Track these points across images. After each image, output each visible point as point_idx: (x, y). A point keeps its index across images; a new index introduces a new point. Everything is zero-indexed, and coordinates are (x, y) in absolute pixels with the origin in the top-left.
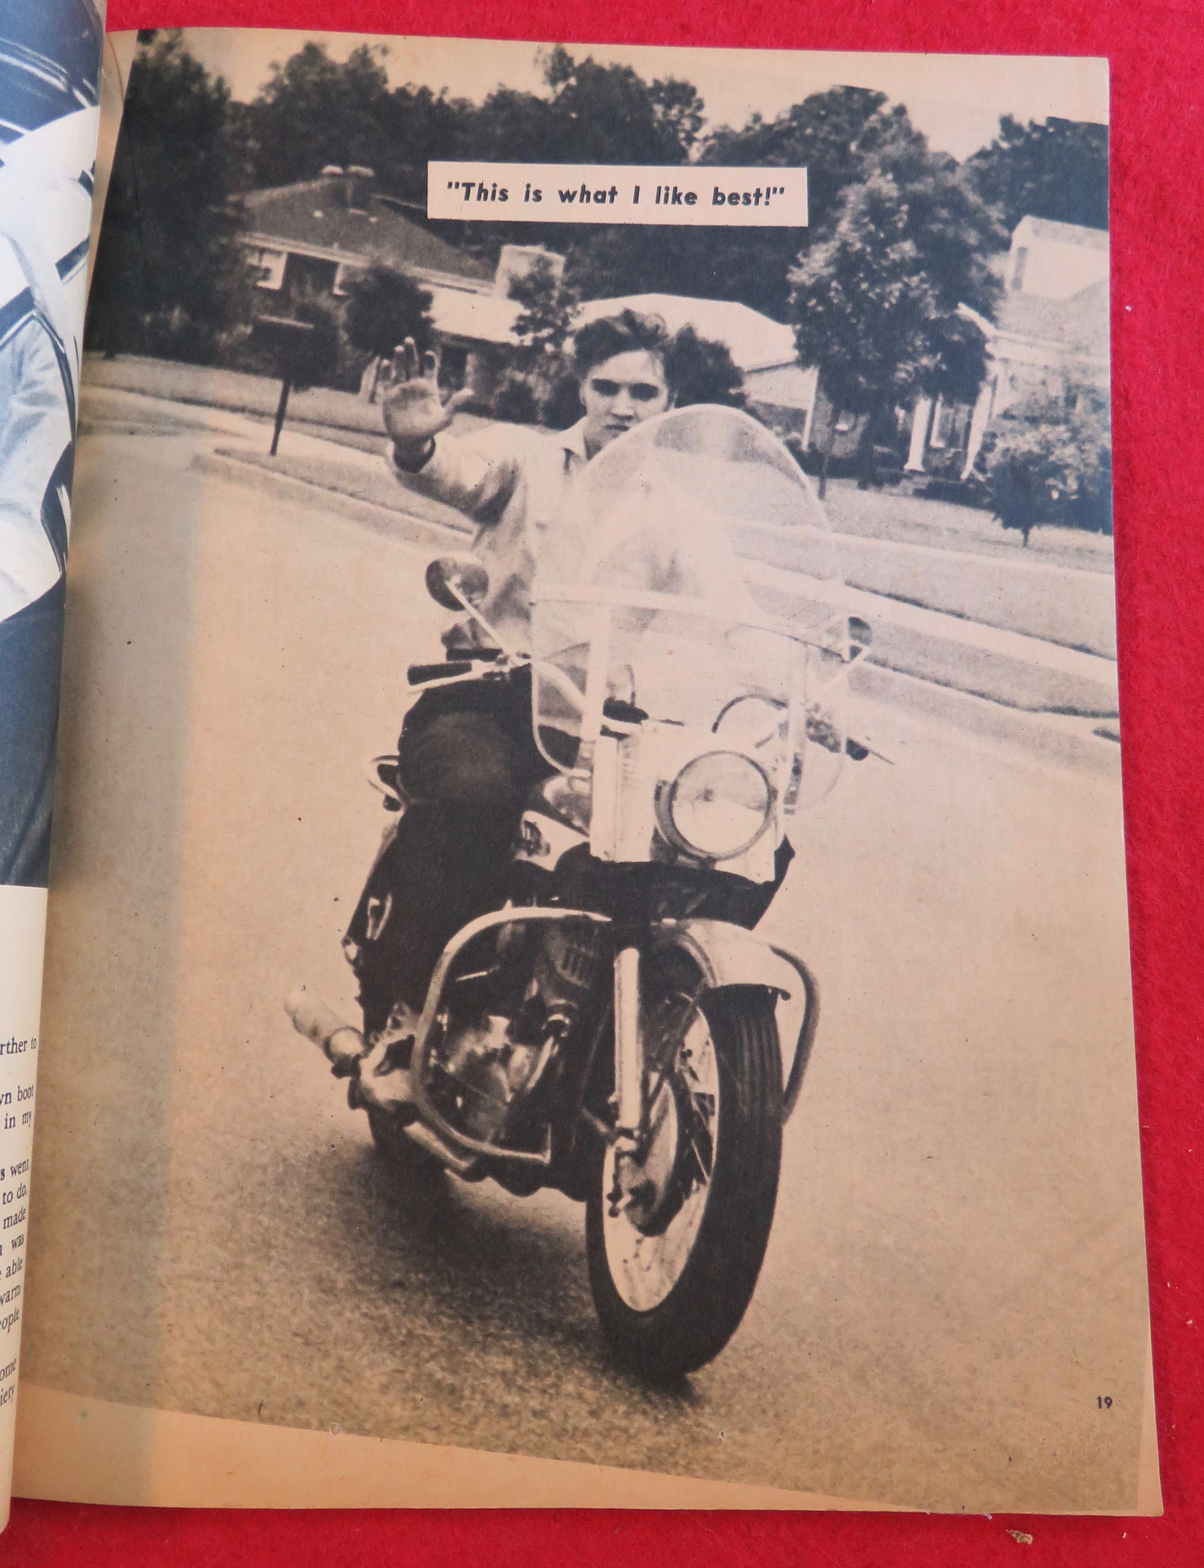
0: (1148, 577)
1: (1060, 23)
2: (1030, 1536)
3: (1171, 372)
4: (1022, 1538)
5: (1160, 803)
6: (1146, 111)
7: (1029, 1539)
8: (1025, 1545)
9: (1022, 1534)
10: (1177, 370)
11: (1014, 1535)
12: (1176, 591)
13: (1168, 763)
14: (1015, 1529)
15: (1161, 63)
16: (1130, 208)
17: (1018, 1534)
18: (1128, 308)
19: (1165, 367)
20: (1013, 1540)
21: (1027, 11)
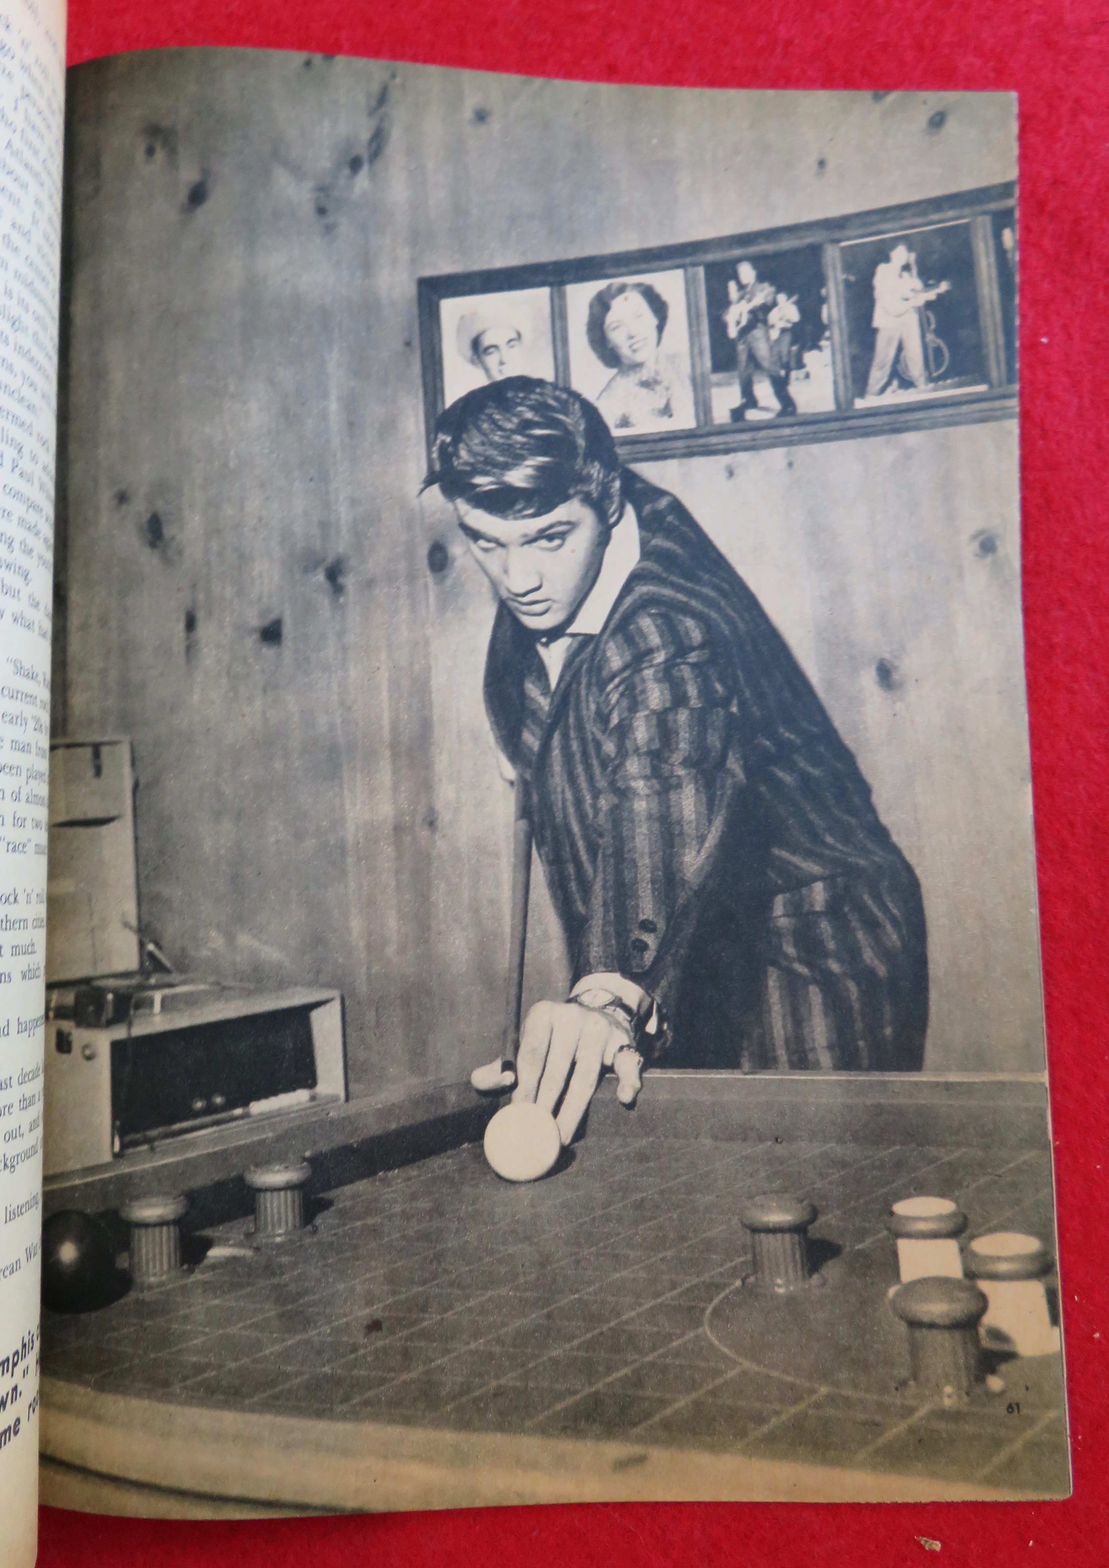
0: (1062, 603)
1: (978, 62)
2: (938, 1543)
3: (1086, 401)
4: (930, 1545)
5: (1071, 824)
6: (1063, 148)
7: (937, 1546)
8: (933, 1552)
9: (931, 1541)
10: (1092, 401)
11: (923, 1543)
12: (1090, 618)
13: (1081, 787)
14: (924, 1536)
15: (1077, 101)
16: (1046, 242)
17: (926, 1542)
18: (1044, 340)
19: (1081, 397)
20: (922, 1547)
21: (946, 51)
